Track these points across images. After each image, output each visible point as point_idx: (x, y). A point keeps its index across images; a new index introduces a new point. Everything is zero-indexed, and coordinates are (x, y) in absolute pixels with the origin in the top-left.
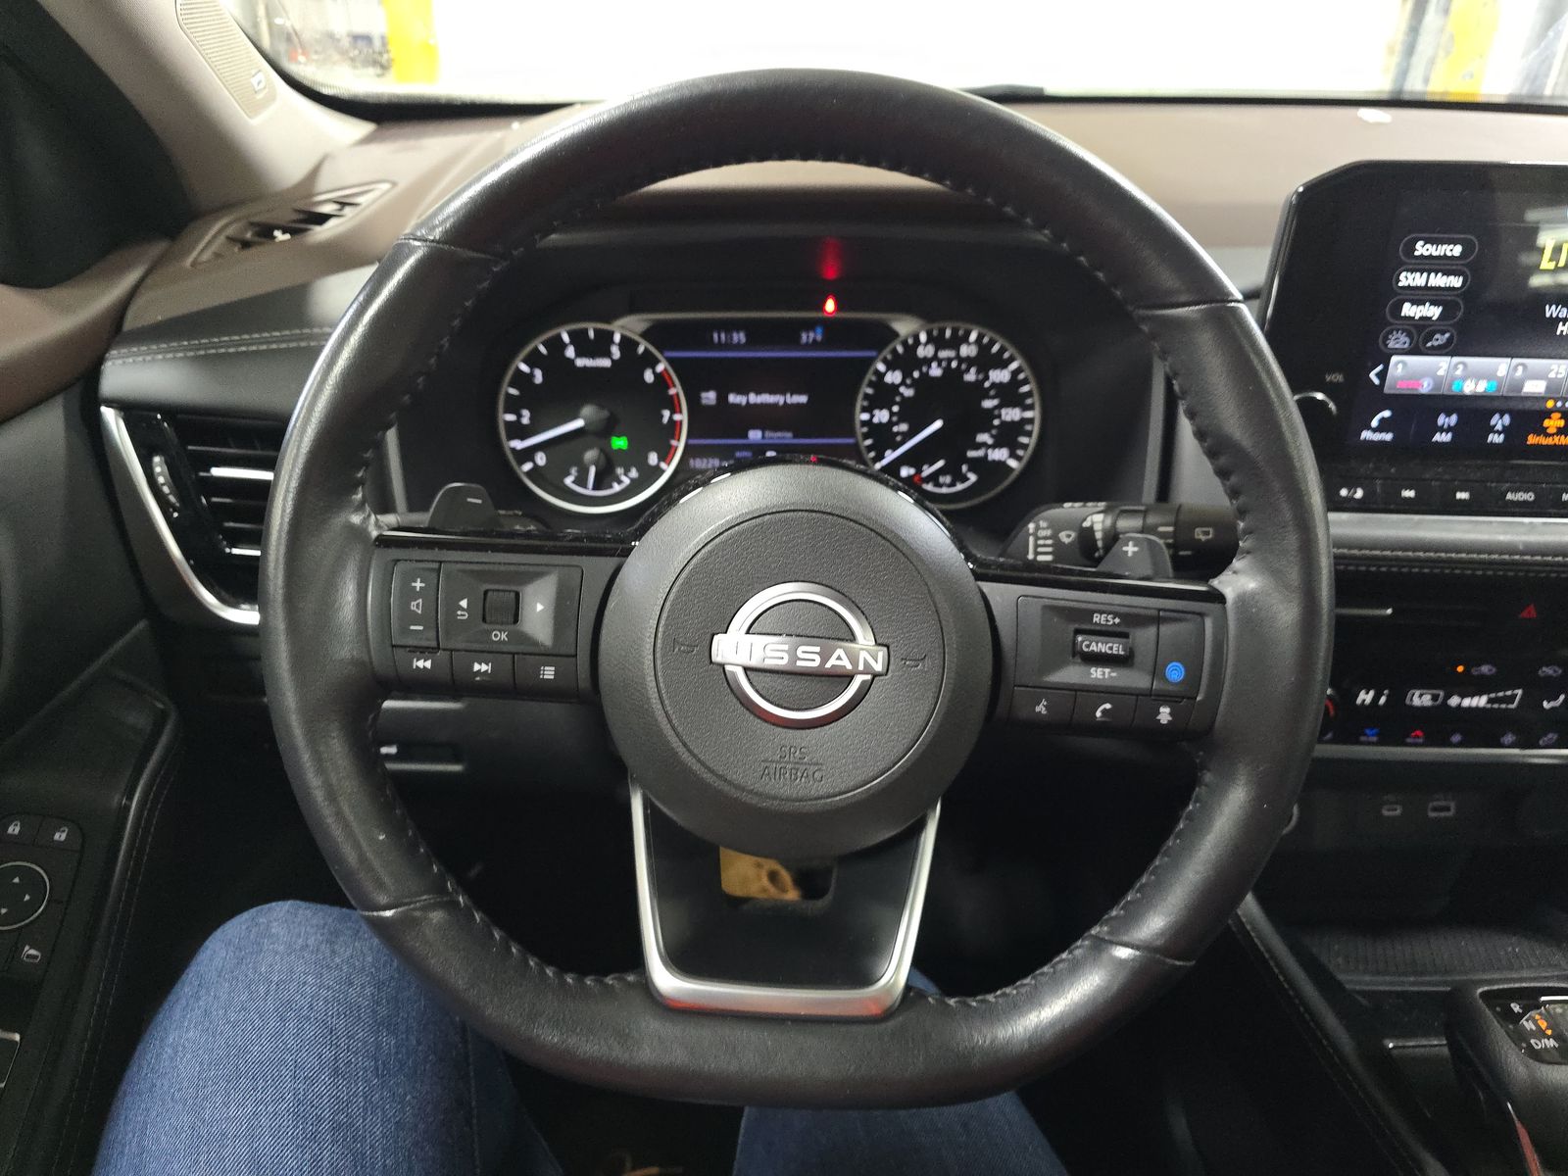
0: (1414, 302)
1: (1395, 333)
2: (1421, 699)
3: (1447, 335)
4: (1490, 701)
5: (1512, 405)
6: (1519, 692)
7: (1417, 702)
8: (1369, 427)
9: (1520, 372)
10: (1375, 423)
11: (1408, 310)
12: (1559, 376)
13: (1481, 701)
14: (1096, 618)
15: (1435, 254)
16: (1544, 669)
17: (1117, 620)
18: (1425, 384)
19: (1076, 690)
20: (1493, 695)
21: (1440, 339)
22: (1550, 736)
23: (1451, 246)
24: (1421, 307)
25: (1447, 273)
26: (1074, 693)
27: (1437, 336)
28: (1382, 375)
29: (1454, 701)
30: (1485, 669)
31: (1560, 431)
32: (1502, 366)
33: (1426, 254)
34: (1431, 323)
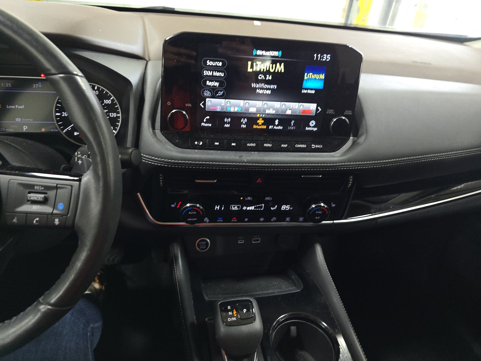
0: (210, 81)
1: (206, 91)
2: (235, 208)
3: (222, 92)
4: (255, 208)
5: (247, 115)
6: (263, 205)
7: (233, 209)
8: (203, 122)
9: (247, 105)
10: (205, 120)
11: (208, 83)
12: (260, 106)
13: (252, 208)
14: (36, 188)
15: (213, 65)
16: (267, 198)
17: (43, 188)
18: (219, 108)
19: (27, 213)
20: (255, 206)
21: (220, 93)
22: (274, 218)
23: (218, 63)
24: (212, 83)
25: (219, 71)
26: (26, 215)
27: (219, 92)
28: (204, 104)
29: (244, 208)
30: (249, 198)
31: (263, 124)
32: (241, 103)
33: (211, 65)
34: (216, 88)
